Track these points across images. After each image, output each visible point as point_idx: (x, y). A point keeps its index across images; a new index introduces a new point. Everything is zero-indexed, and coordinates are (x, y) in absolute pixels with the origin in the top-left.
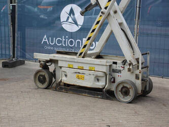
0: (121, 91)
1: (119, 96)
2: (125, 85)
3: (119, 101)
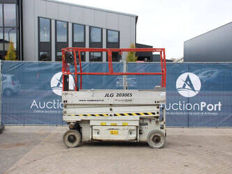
0: (153, 140)
1: (152, 143)
2: (156, 134)
3: (152, 148)
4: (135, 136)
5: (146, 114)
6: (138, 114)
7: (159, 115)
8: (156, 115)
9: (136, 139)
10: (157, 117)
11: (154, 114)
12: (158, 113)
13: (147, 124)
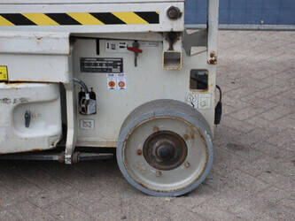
3: (143, 192)
4: (55, 129)
5: (108, 18)
6: (63, 19)
7: (178, 25)
8: (165, 25)
9: (60, 147)
10: (172, 36)
11: (152, 17)
12: (174, 14)
13: (118, 65)
